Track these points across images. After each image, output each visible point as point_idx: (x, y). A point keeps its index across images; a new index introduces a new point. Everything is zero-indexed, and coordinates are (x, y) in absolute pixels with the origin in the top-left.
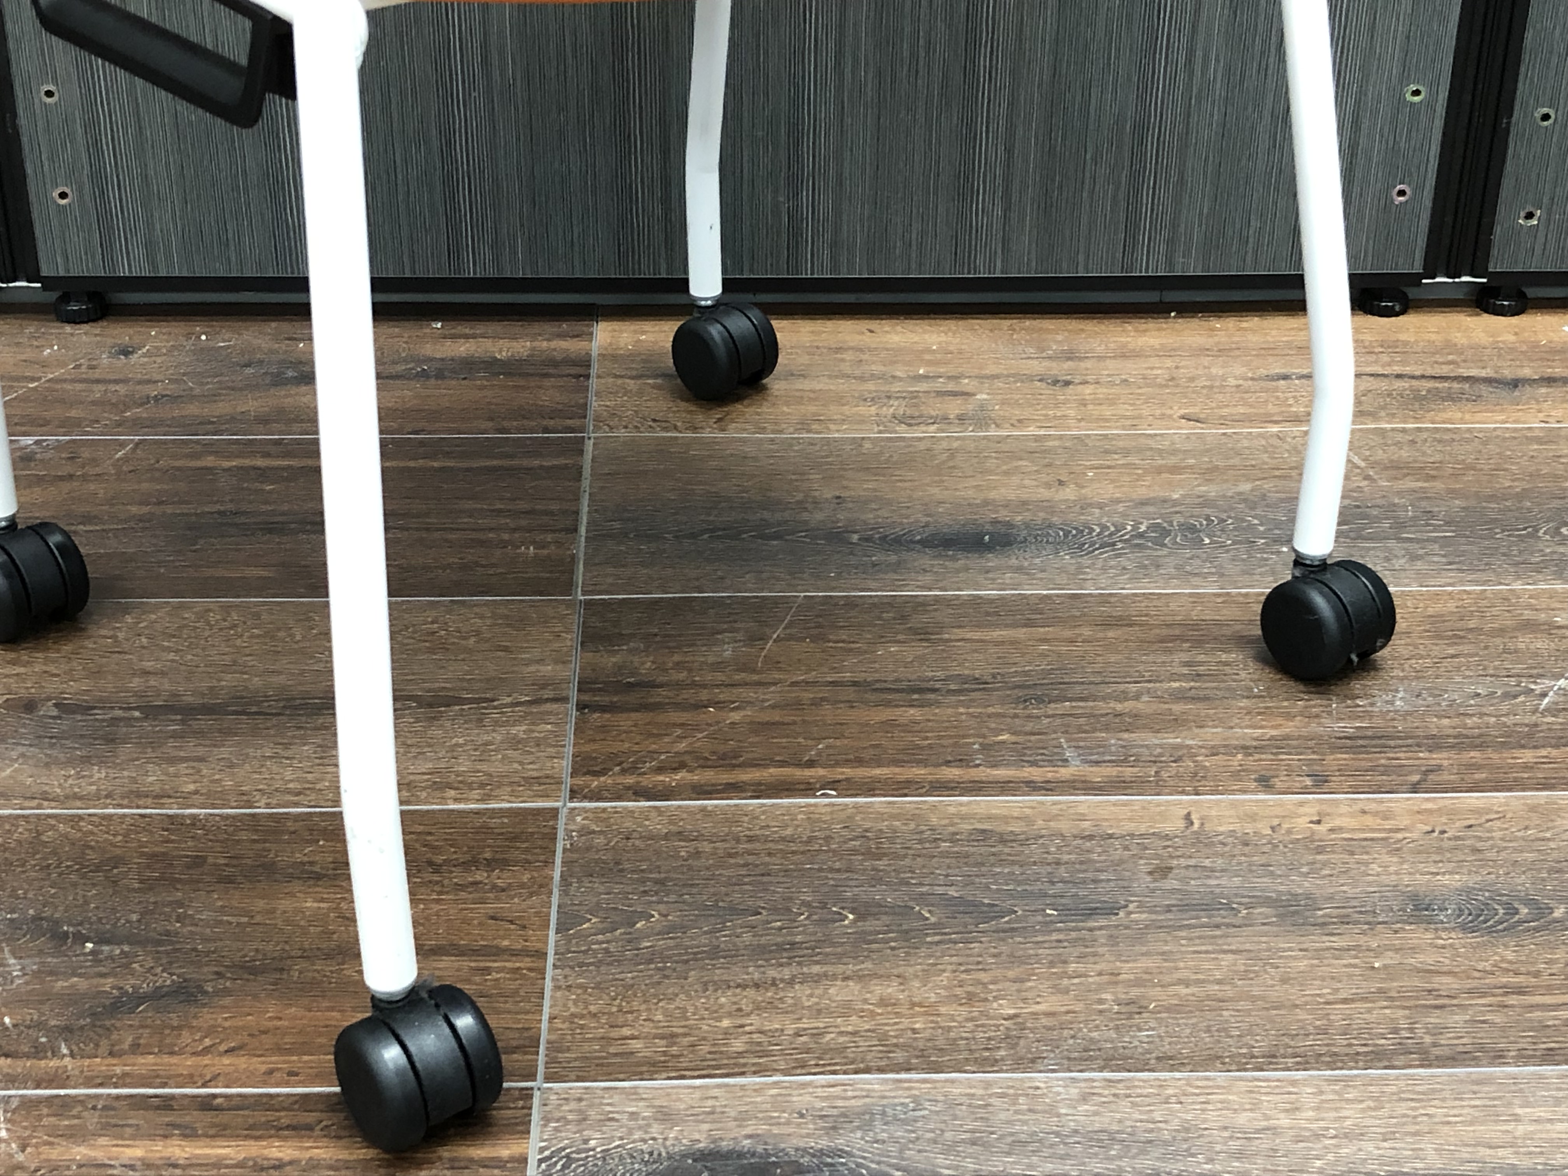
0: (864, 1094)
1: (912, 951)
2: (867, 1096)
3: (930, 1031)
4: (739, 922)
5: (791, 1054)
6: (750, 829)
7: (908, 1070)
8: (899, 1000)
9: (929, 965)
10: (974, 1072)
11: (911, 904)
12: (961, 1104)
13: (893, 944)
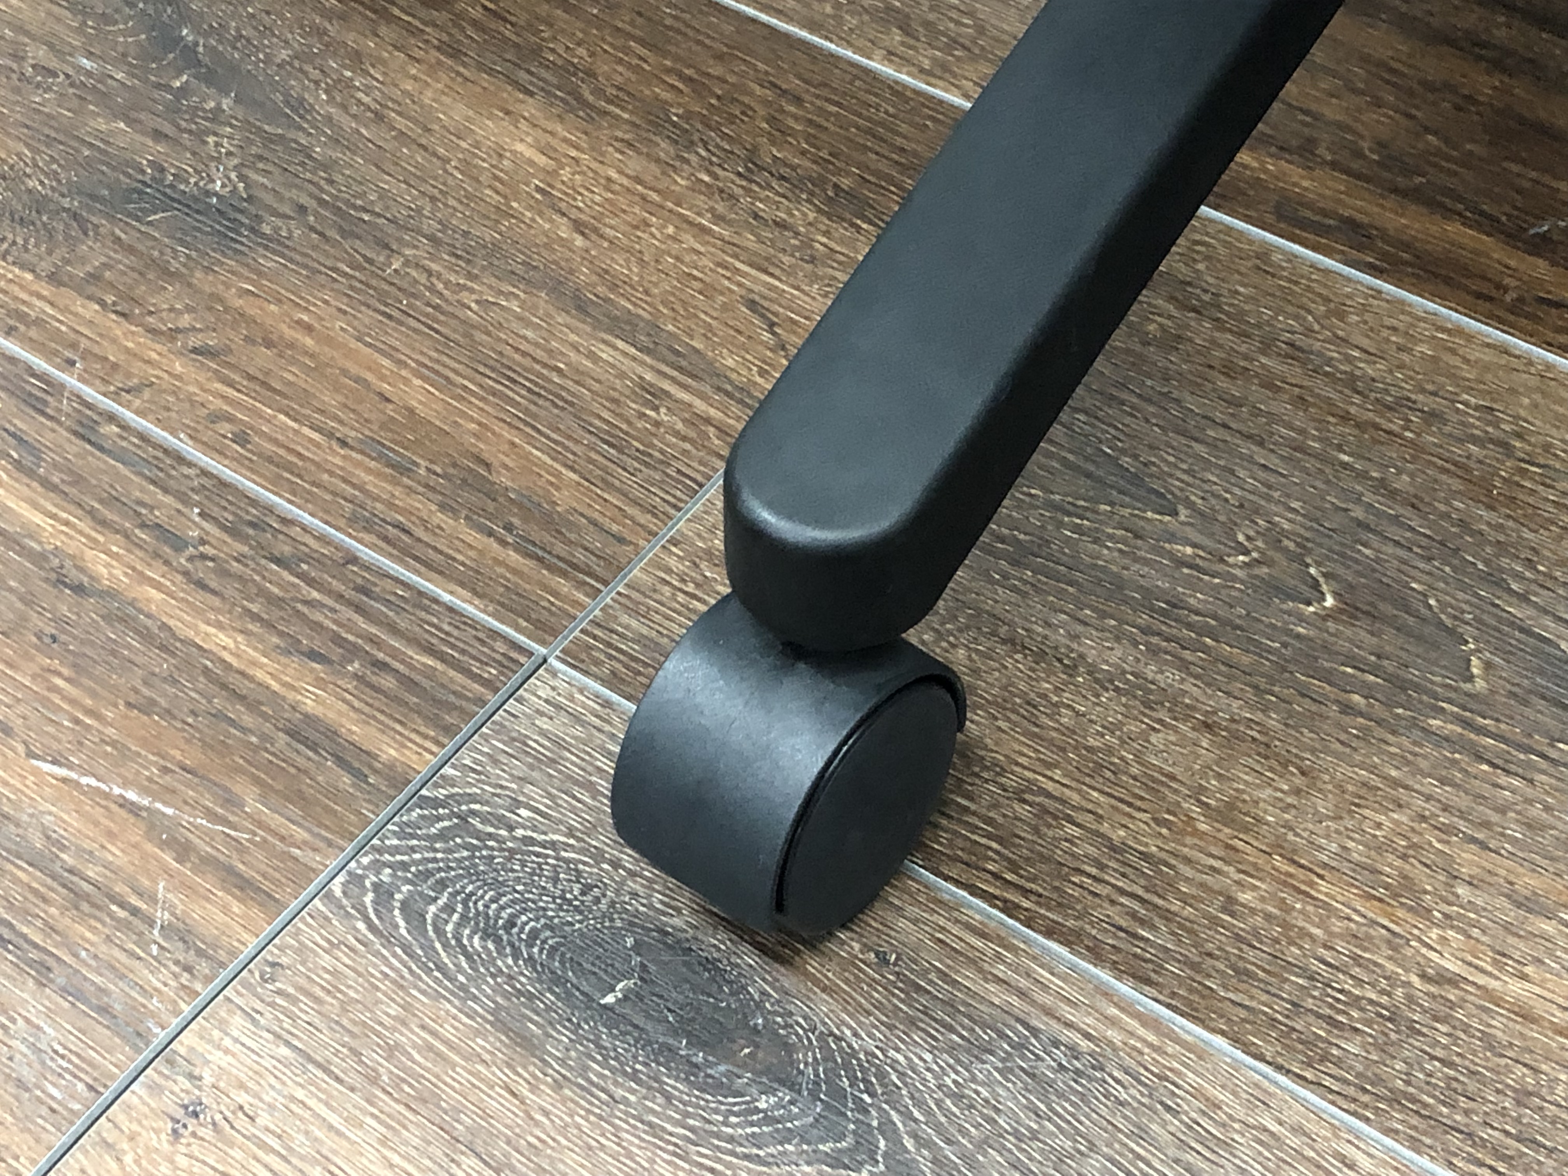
0: (1023, 983)
1: (1379, 732)
2: (1022, 994)
3: (1259, 920)
4: (1126, 512)
5: (974, 829)
6: (1309, 331)
7: (1142, 980)
8: (1259, 820)
9: (1385, 778)
10: (1260, 1058)
11: (1468, 632)
12: (1175, 1113)
13: (1356, 698)
